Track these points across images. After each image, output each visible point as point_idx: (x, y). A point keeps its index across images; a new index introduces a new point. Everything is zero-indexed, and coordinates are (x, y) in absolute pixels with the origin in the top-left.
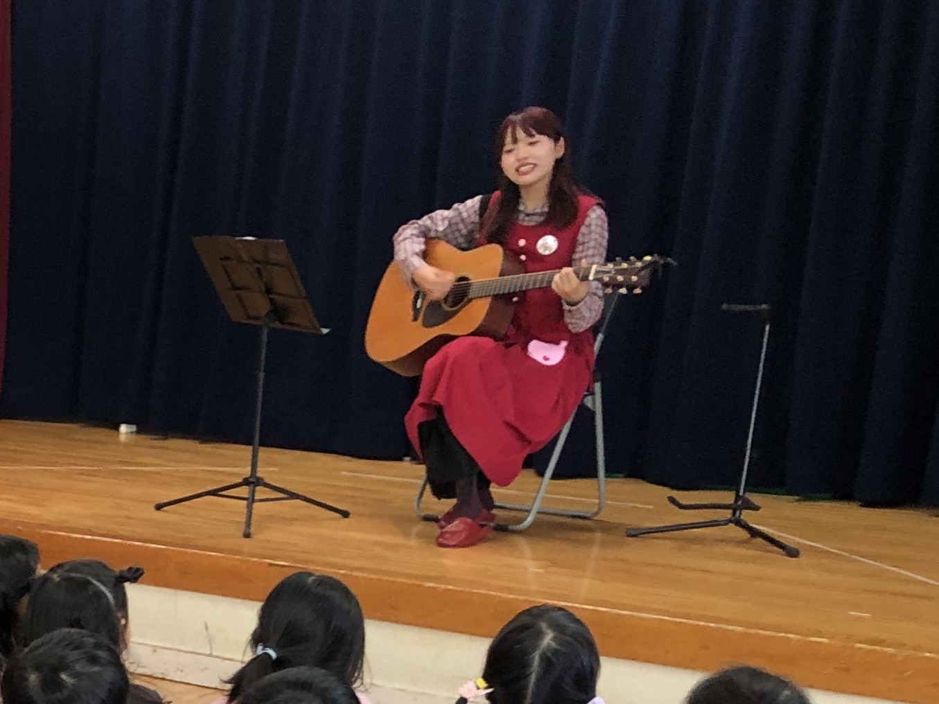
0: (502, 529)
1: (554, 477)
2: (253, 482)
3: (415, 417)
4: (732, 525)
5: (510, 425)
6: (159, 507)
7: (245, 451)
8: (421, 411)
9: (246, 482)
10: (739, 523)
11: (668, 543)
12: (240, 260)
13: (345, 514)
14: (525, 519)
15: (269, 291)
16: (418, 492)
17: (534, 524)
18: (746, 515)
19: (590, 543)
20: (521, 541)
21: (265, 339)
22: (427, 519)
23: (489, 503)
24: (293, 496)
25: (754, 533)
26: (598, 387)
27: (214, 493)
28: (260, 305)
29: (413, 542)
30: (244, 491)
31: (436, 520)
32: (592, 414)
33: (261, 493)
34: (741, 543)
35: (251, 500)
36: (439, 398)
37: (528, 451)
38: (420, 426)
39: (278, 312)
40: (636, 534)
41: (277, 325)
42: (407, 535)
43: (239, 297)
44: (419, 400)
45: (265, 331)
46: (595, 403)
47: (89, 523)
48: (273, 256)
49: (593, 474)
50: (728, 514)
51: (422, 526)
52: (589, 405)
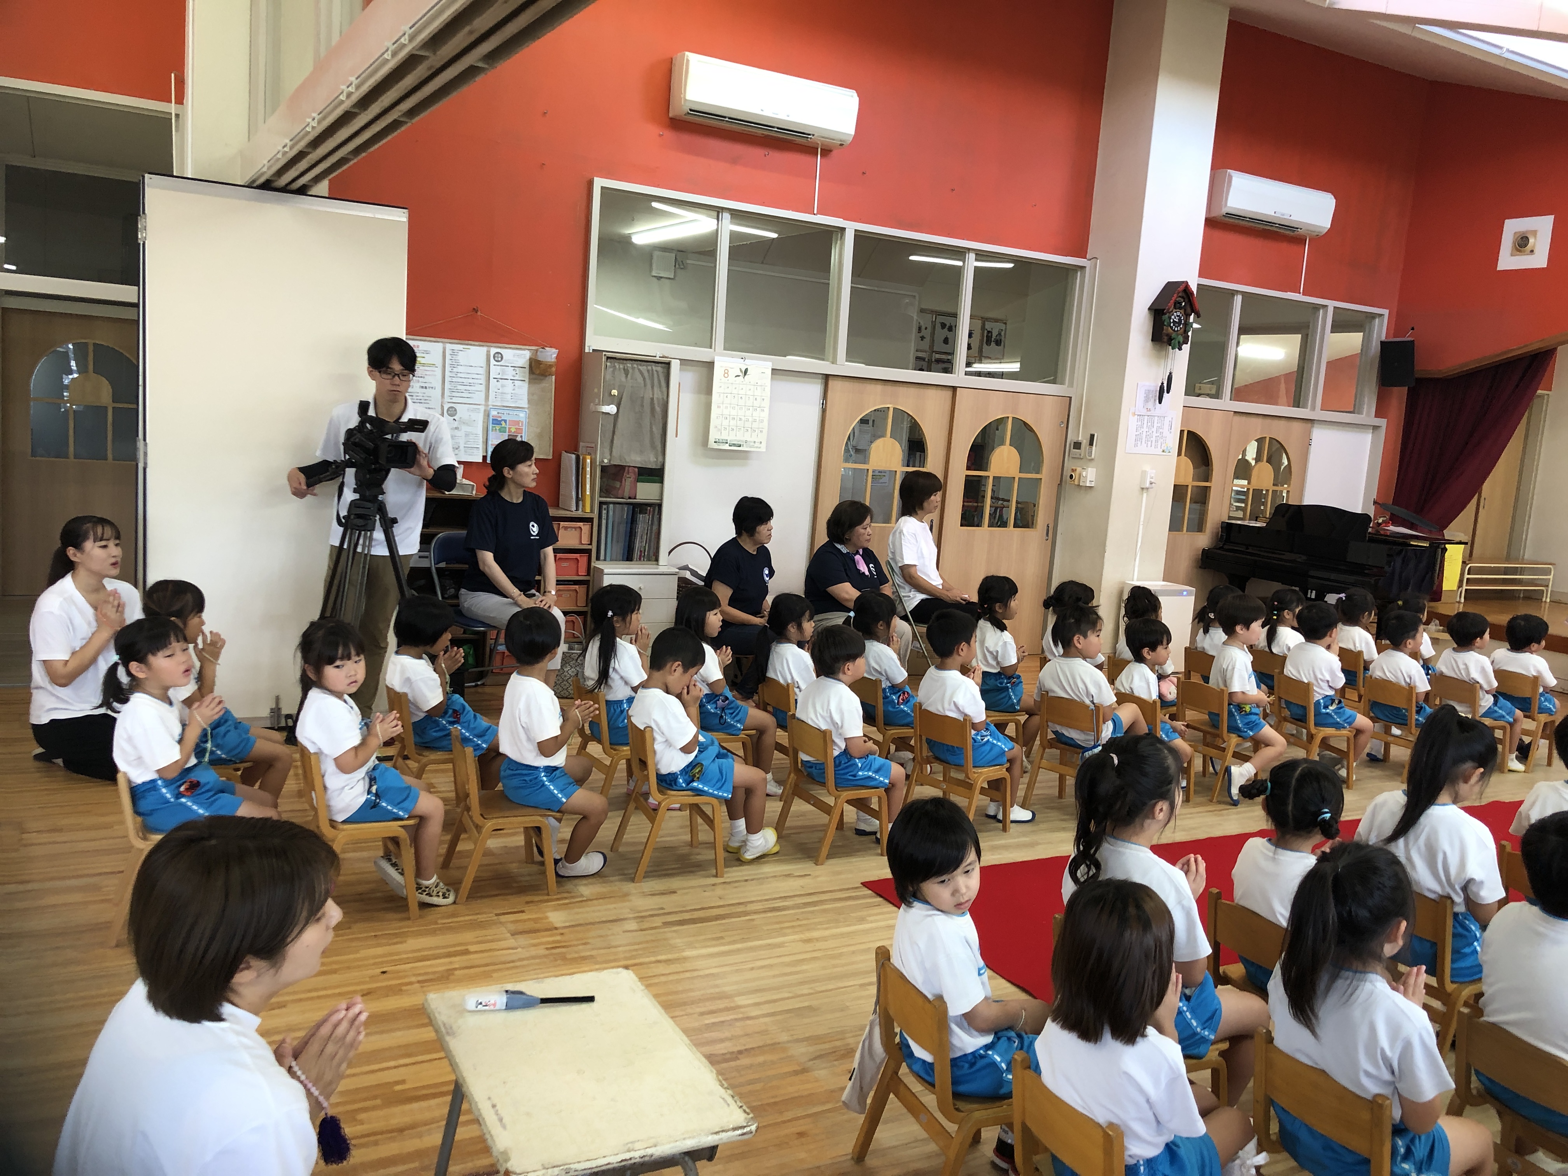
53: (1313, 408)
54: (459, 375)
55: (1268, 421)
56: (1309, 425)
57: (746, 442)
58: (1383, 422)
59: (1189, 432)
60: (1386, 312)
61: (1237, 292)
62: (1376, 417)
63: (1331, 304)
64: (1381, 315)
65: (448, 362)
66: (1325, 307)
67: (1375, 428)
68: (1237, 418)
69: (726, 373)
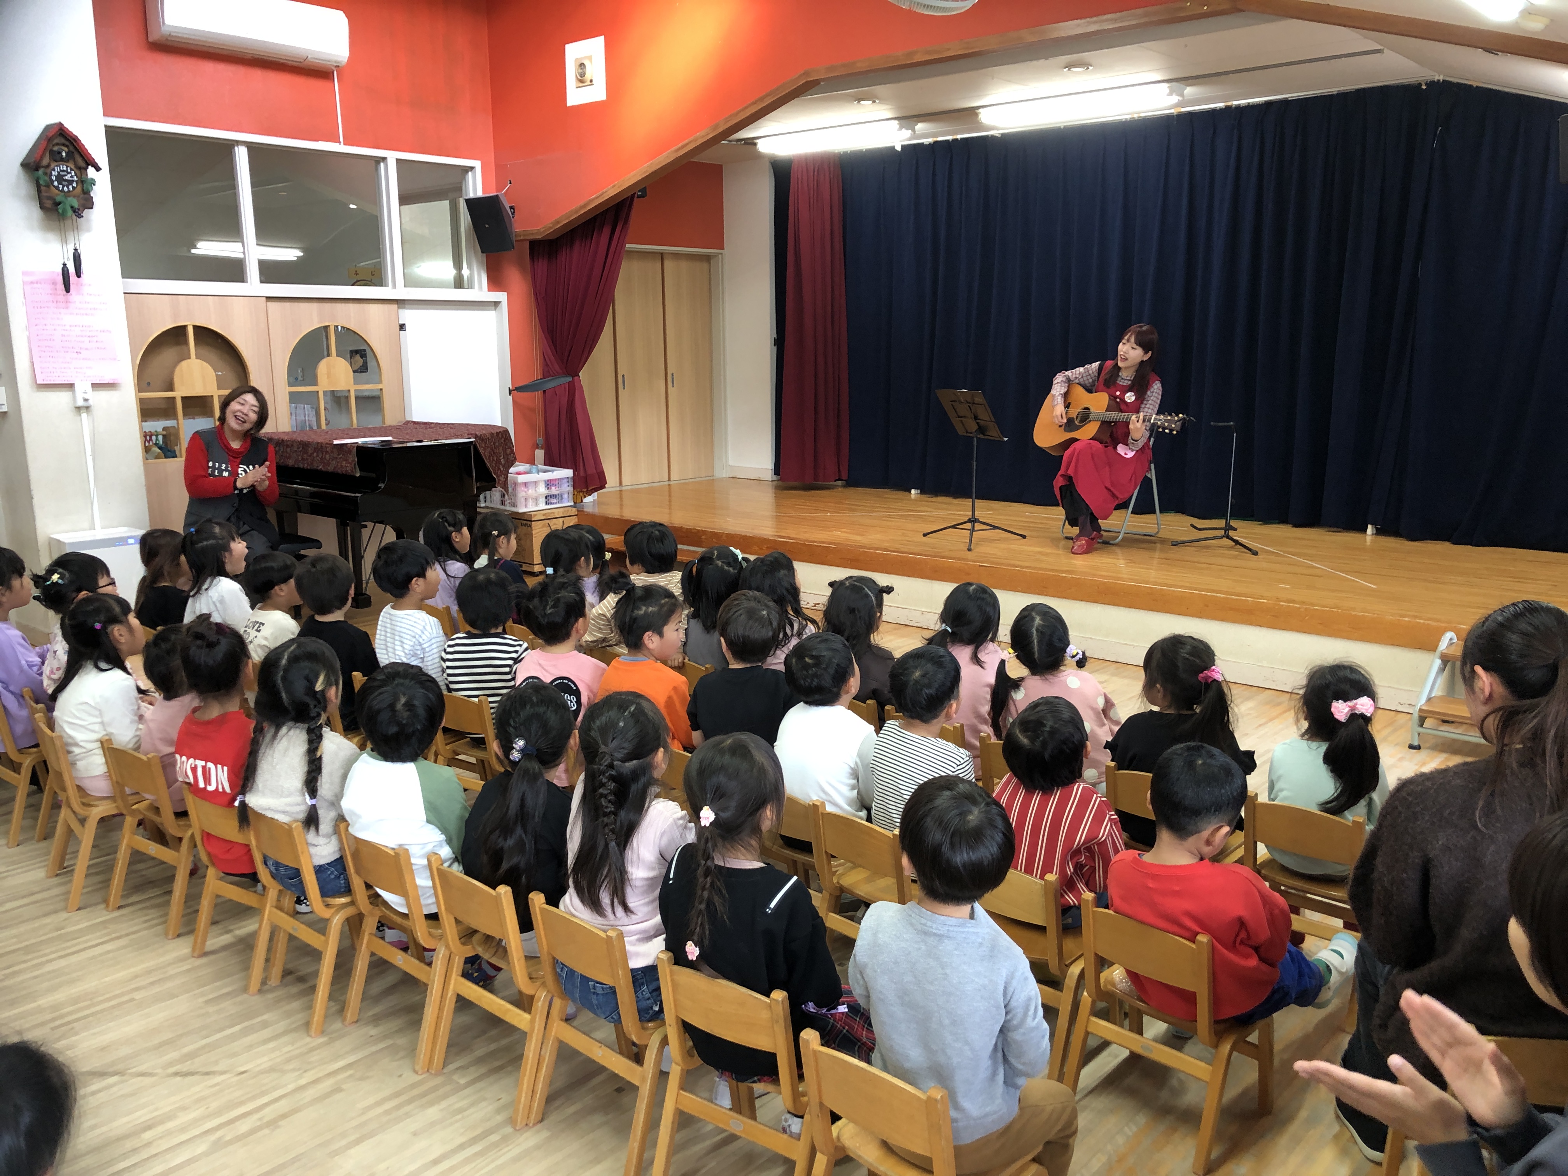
0: (1106, 543)
1: (1132, 513)
2: (973, 520)
3: (1059, 482)
4: (1225, 539)
5: (1106, 488)
6: (925, 535)
7: (968, 502)
8: (1061, 479)
9: (969, 521)
10: (1228, 537)
11: (1192, 548)
12: (960, 402)
13: (1024, 537)
14: (1117, 537)
15: (976, 418)
16: (1062, 523)
17: (1123, 539)
18: (1231, 533)
19: (1154, 549)
20: (1117, 550)
21: (975, 443)
22: (1067, 538)
23: (1098, 529)
24: (995, 527)
25: (1237, 542)
26: (1152, 466)
27: (954, 527)
28: (973, 426)
29: (1061, 552)
30: (968, 526)
31: (1072, 539)
32: (1151, 480)
33: (978, 526)
34: (1232, 547)
35: (973, 530)
36: (1070, 472)
37: (1117, 502)
38: (1061, 487)
39: (981, 429)
40: (1176, 544)
41: (981, 436)
42: (1057, 547)
43: (962, 422)
44: (1060, 473)
45: (975, 439)
46: (1152, 475)
47: (887, 545)
48: (977, 400)
49: (1154, 512)
50: (1223, 532)
51: (1064, 542)
52: (1149, 476)
53: (394, 286)
55: (327, 306)
56: (395, 306)
58: (502, 297)
59: (196, 328)
60: (477, 164)
61: (238, 143)
62: (489, 290)
63: (392, 156)
64: (472, 168)
66: (384, 159)
67: (496, 304)
68: (272, 305)
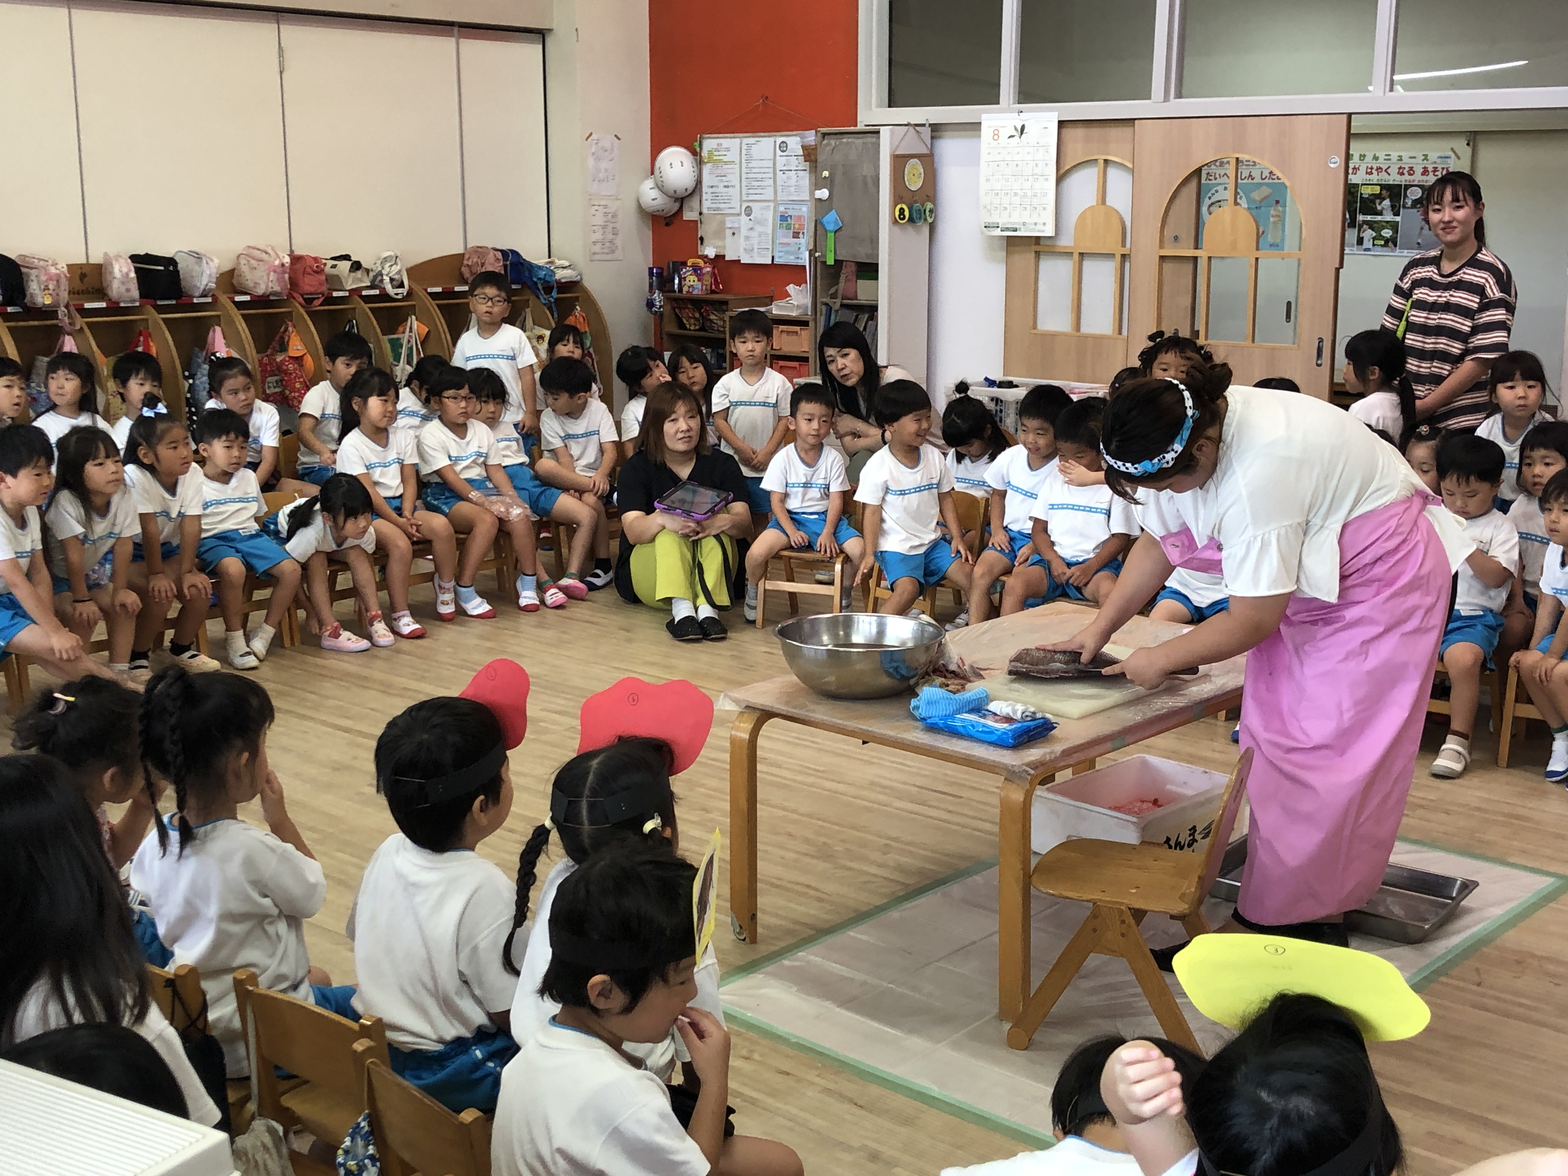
54: (754, 170)
57: (1024, 224)
65: (744, 157)
69: (996, 135)
